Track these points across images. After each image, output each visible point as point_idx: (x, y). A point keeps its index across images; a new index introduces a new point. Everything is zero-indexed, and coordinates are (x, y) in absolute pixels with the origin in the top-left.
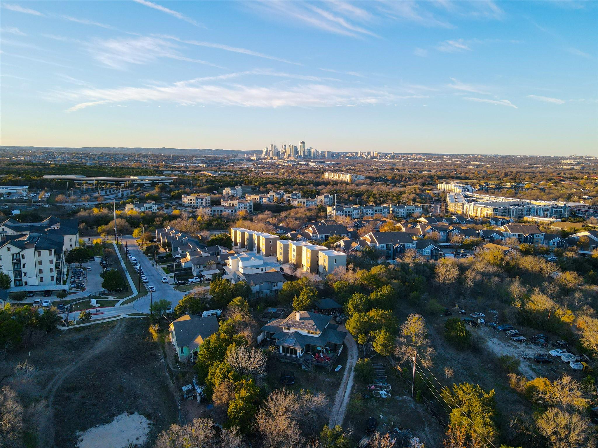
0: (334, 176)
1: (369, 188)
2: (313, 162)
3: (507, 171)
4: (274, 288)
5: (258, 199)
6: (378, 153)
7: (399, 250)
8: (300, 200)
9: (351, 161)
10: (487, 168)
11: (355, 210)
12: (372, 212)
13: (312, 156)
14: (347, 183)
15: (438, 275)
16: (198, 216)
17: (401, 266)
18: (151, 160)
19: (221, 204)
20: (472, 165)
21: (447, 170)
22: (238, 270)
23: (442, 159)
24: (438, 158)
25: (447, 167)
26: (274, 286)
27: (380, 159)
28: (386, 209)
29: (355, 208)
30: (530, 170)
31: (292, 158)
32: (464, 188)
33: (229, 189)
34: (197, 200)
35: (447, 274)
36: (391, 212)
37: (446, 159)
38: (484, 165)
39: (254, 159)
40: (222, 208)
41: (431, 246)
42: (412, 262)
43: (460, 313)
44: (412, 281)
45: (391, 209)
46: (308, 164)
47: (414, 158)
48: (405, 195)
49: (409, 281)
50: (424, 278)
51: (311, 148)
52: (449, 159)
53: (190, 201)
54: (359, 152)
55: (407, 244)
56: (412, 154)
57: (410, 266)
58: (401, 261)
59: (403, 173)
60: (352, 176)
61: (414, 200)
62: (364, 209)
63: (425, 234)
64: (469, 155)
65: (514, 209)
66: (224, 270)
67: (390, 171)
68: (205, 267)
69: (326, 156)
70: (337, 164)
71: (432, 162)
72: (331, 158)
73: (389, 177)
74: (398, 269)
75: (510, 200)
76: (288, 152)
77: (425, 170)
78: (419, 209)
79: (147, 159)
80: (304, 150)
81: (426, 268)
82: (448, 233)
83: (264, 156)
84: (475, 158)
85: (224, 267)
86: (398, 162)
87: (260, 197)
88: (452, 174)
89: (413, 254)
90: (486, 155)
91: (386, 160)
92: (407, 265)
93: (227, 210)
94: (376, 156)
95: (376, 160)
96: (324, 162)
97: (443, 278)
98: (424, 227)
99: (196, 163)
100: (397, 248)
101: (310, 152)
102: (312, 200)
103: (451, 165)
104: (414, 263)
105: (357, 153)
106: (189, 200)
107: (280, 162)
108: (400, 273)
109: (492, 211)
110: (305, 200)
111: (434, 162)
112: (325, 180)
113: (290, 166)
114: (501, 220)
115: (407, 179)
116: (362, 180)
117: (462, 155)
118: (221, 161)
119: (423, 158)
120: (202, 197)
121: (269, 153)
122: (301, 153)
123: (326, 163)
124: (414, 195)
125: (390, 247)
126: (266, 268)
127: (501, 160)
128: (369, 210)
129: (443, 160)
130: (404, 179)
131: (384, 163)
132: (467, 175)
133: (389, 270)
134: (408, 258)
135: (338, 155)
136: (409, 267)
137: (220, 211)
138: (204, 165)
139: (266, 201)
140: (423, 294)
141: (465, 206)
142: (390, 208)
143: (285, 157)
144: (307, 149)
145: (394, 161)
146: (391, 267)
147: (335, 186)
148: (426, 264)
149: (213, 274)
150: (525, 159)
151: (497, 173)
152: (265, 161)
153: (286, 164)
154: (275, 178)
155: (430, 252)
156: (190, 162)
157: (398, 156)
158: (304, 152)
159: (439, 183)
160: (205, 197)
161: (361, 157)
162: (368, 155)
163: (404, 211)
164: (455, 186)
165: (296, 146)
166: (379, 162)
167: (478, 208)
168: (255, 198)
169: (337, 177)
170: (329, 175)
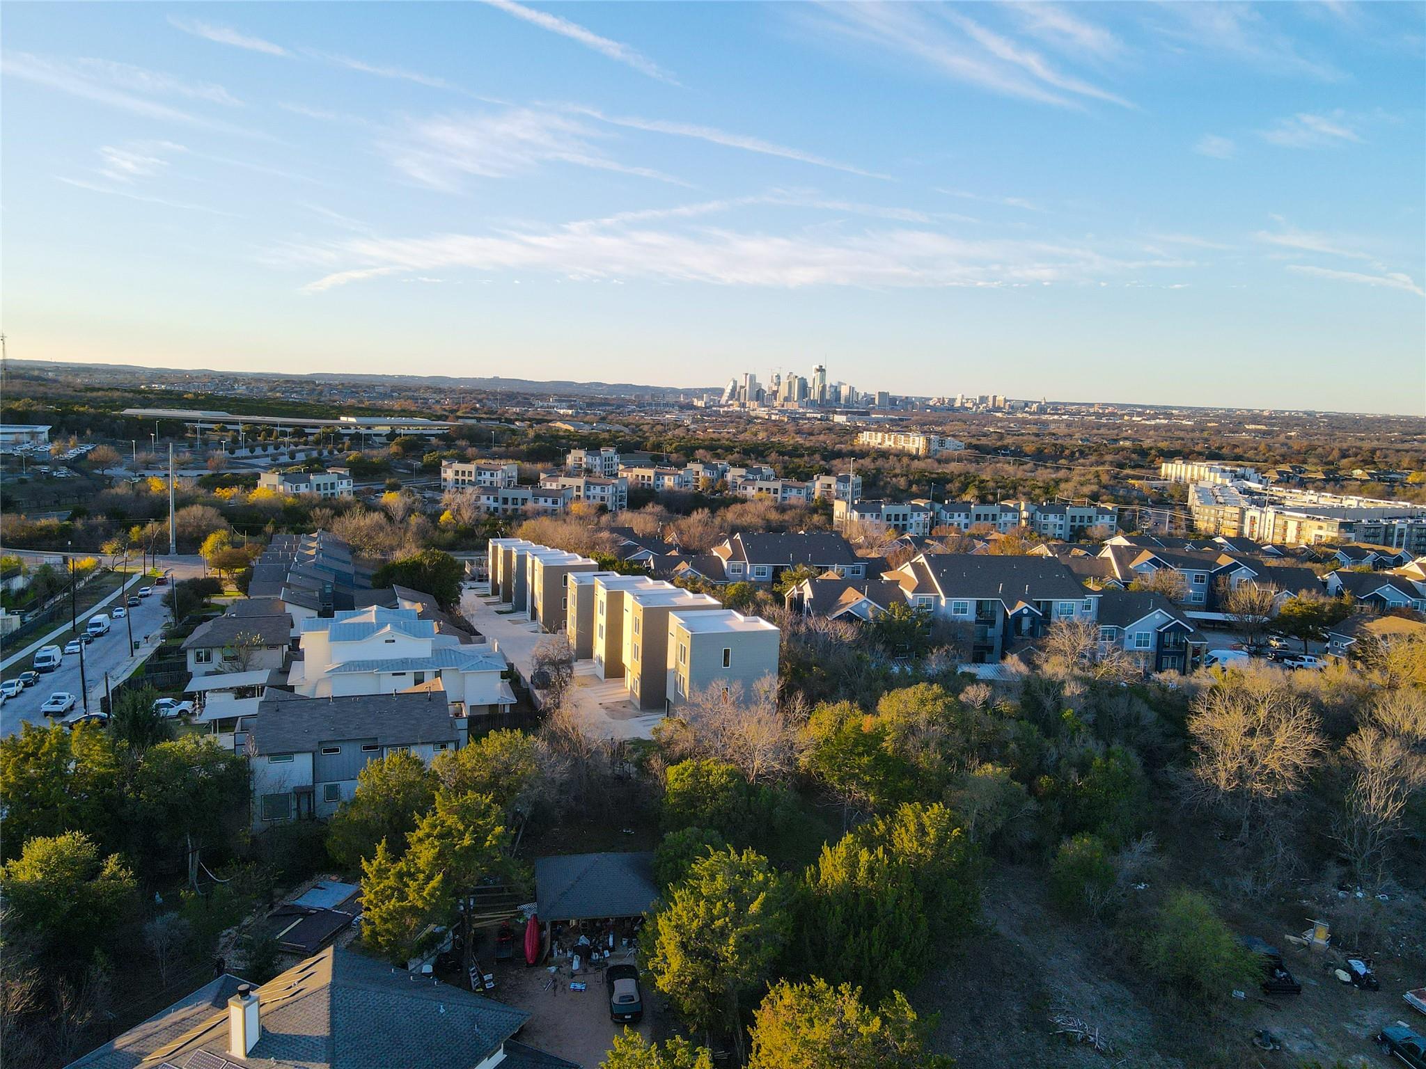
0: (883, 441)
1: (972, 468)
2: (841, 413)
3: (1345, 446)
5: (649, 477)
6: (1006, 401)
7: (1026, 624)
8: (766, 485)
9: (937, 414)
10: (1290, 437)
11: (915, 514)
12: (967, 521)
13: (842, 402)
14: (914, 457)
15: (1205, 748)
16: (444, 510)
17: (1026, 693)
18: (450, 398)
20: (1247, 431)
21: (1183, 439)
23: (1169, 416)
24: (1159, 414)
25: (1182, 434)
27: (1009, 413)
28: (1010, 515)
29: (916, 509)
30: (1407, 446)
31: (792, 406)
32: (1236, 476)
33: (582, 453)
34: (480, 475)
35: (1256, 743)
36: (1024, 523)
37: (1179, 416)
38: (1281, 432)
39: (699, 405)
41: (1158, 617)
42: (1076, 678)
43: (1344, 976)
44: (1074, 775)
45: (1025, 514)
46: (828, 419)
47: (1096, 414)
48: (1070, 485)
49: (1057, 769)
50: (1133, 756)
51: (840, 383)
52: (1185, 417)
53: (460, 477)
54: (959, 397)
55: (1058, 604)
56: (1092, 405)
57: (1067, 692)
58: (1023, 668)
59: (1067, 442)
60: (929, 441)
61: (1095, 497)
62: (944, 512)
63: (1128, 575)
64: (1239, 410)
65: (1405, 526)
67: (1033, 438)
68: (235, 658)
69: (877, 402)
70: (901, 420)
71: (1143, 422)
72: (888, 408)
73: (1029, 448)
74: (1006, 705)
75: (1382, 504)
76: (784, 391)
77: (1125, 439)
78: (1107, 517)
79: (442, 396)
80: (824, 387)
81: (1140, 707)
82: (1213, 577)
83: (727, 401)
84: (1255, 418)
86: (1055, 421)
87: (656, 474)
88: (1198, 448)
89: (1084, 642)
90: (1283, 412)
91: (1024, 415)
92: (1054, 687)
93: (541, 500)
94: (1002, 406)
95: (999, 415)
96: (867, 414)
97: (1233, 766)
98: (1127, 556)
99: (554, 407)
100: (1018, 617)
101: (837, 393)
102: (800, 484)
103: (1193, 430)
104: (1085, 681)
105: (953, 400)
106: (457, 472)
107: (762, 412)
108: (1011, 728)
109: (1335, 529)
110: (778, 485)
111: (1147, 422)
112: (857, 448)
113: (783, 421)
114: (1372, 553)
115: (1077, 454)
116: (955, 450)
117: (1221, 409)
118: (619, 407)
119: (1119, 413)
120: (493, 467)
121: (739, 393)
122: (815, 394)
123: (873, 416)
124: (1095, 488)
125: (993, 613)
127: (1324, 422)
128: (956, 515)
129: (1170, 419)
130: (1067, 452)
131: (1018, 422)
132: (1237, 450)
133: (964, 707)
134: (1055, 660)
135: (907, 401)
136: (1059, 704)
137: (520, 502)
138: (570, 412)
139: (671, 484)
140: (1127, 844)
141: (1249, 514)
142: (1019, 512)
143: (775, 402)
144: (831, 386)
145: (1045, 417)
146: (974, 694)
147: (880, 462)
148: (1138, 690)
150: (1390, 421)
151: (1320, 449)
152: (726, 409)
153: (774, 418)
154: (730, 440)
155: (1152, 640)
156: (541, 404)
157: (1056, 408)
158: (823, 392)
159: (1164, 464)
160: (502, 467)
161: (963, 407)
162: (981, 403)
163: (1061, 522)
164: (1210, 471)
165: (802, 378)
166: (1008, 420)
167: (1289, 523)
168: (643, 477)
169: (891, 443)
170: (870, 437)
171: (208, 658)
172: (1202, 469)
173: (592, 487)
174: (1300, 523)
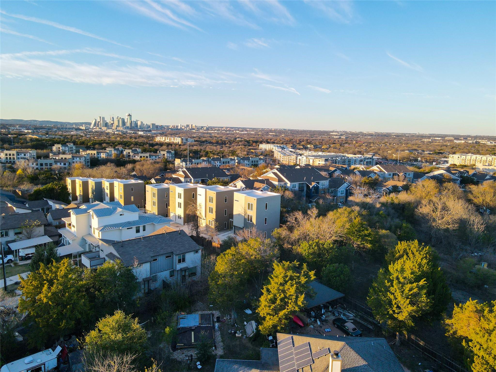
0: (165, 140)
2: (141, 131)
3: (298, 138)
4: (179, 266)
5: (95, 154)
6: (196, 126)
8: (142, 155)
9: (173, 131)
13: (139, 127)
14: (180, 145)
16: (18, 169)
19: (51, 157)
20: (270, 135)
22: (90, 234)
23: (247, 131)
24: (244, 130)
26: (180, 261)
27: (197, 130)
28: (233, 161)
29: (204, 160)
31: (121, 128)
33: (60, 146)
34: (18, 155)
36: (236, 164)
37: (250, 131)
39: (83, 128)
40: (52, 161)
41: (346, 185)
45: (237, 161)
46: (136, 133)
47: (225, 130)
51: (137, 120)
52: (252, 131)
53: (8, 157)
54: (179, 125)
56: (223, 127)
60: (182, 139)
62: (212, 161)
64: (266, 129)
65: (340, 159)
66: (60, 236)
68: (20, 233)
69: (151, 127)
71: (240, 132)
72: (156, 129)
73: (214, 141)
76: (116, 123)
77: (239, 138)
80: (131, 122)
83: (93, 127)
84: (271, 131)
85: (60, 231)
86: (213, 133)
87: (97, 152)
90: (277, 129)
91: (203, 131)
93: (59, 164)
94: (194, 128)
95: (194, 131)
96: (150, 131)
99: (20, 129)
100: (313, 187)
101: (136, 124)
102: (155, 154)
103: (255, 135)
105: (178, 126)
106: (6, 155)
107: (110, 131)
109: (324, 161)
110: (147, 155)
112: (158, 143)
113: (120, 134)
116: (191, 142)
117: (260, 128)
118: (49, 129)
119: (232, 130)
120: (25, 152)
121: (98, 124)
122: (128, 124)
123: (153, 132)
125: (303, 187)
126: (144, 227)
128: (216, 162)
130: (226, 142)
131: (201, 133)
132: (272, 141)
135: (162, 127)
137: (49, 165)
138: (30, 131)
139: (104, 156)
141: (298, 158)
142: (235, 160)
143: (113, 128)
144: (134, 121)
145: (209, 131)
149: (36, 246)
152: (95, 130)
153: (116, 133)
154: (108, 140)
156: (13, 128)
157: (212, 128)
158: (131, 124)
159: (260, 145)
160: (29, 152)
161: (181, 129)
162: (187, 127)
163: (249, 163)
164: (274, 146)
165: (123, 118)
166: (198, 132)
167: (310, 160)
168: (92, 154)
169: (168, 140)
170: (160, 138)
171: (7, 234)
172: (272, 146)
173: (75, 158)
174: (313, 160)
